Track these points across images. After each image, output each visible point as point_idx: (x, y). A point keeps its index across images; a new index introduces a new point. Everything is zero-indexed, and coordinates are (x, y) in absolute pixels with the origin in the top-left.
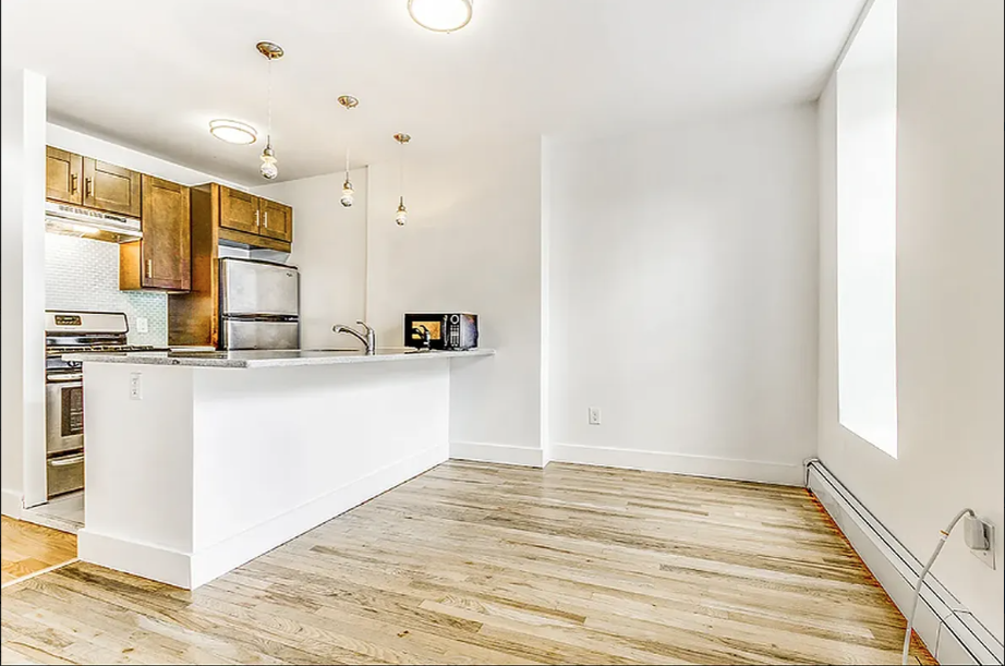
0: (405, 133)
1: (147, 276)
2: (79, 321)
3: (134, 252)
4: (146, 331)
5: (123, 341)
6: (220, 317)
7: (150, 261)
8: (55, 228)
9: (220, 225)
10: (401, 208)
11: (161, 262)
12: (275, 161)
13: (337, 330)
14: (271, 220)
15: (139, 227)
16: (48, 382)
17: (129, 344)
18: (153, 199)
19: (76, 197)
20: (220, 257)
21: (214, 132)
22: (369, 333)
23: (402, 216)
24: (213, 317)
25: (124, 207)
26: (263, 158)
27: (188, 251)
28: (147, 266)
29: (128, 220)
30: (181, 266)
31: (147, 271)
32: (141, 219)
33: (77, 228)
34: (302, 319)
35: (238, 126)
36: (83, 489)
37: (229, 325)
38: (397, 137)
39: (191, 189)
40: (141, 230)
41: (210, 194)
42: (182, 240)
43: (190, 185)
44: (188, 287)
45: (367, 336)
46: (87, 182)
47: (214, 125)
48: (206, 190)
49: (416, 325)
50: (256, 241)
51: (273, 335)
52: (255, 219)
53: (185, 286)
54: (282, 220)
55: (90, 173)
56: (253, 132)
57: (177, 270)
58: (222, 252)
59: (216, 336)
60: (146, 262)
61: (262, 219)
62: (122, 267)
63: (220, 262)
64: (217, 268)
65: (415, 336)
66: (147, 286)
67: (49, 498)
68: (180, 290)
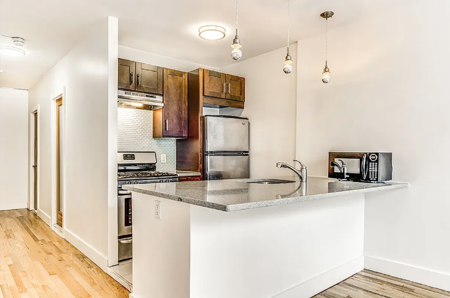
0: (329, 10)
1: (166, 129)
2: (134, 157)
3: (160, 114)
4: (165, 162)
5: (154, 168)
6: (203, 154)
7: (167, 120)
8: (123, 104)
9: (203, 95)
10: (326, 70)
11: (173, 120)
12: (240, 46)
13: (279, 166)
14: (233, 88)
15: (162, 101)
16: (119, 194)
17: (157, 171)
18: (170, 81)
19: (132, 87)
20: (203, 115)
21: (202, 35)
22: (302, 169)
23: (326, 76)
24: (200, 154)
25: (154, 89)
26: (233, 46)
27: (187, 112)
28: (166, 123)
29: (156, 96)
30: (183, 122)
31: (166, 127)
32: (163, 96)
33: (133, 104)
34: (251, 153)
35: (214, 28)
36: (132, 258)
37: (209, 158)
38: (323, 15)
39: (188, 73)
40: (163, 102)
41: (198, 76)
42: (183, 106)
43: (187, 72)
44: (186, 135)
45: (301, 171)
46: (137, 77)
47: (201, 31)
48: (196, 73)
49: (336, 160)
50: (223, 103)
51: (234, 164)
52: (222, 88)
53: (185, 135)
54: (238, 88)
55: (139, 71)
56: (224, 31)
57: (181, 124)
58: (205, 111)
59: (201, 166)
60: (166, 121)
61: (227, 88)
62: (154, 124)
63: (203, 118)
64: (202, 122)
65: (337, 170)
66: (166, 135)
67: (119, 261)
68: (183, 137)
